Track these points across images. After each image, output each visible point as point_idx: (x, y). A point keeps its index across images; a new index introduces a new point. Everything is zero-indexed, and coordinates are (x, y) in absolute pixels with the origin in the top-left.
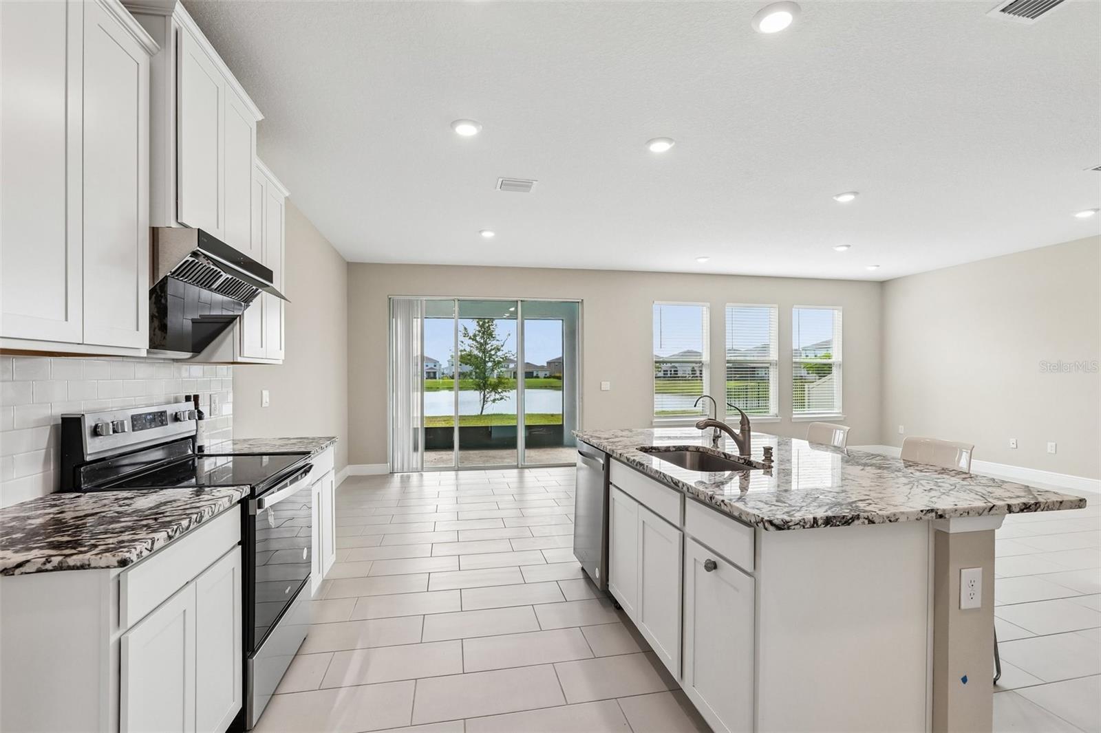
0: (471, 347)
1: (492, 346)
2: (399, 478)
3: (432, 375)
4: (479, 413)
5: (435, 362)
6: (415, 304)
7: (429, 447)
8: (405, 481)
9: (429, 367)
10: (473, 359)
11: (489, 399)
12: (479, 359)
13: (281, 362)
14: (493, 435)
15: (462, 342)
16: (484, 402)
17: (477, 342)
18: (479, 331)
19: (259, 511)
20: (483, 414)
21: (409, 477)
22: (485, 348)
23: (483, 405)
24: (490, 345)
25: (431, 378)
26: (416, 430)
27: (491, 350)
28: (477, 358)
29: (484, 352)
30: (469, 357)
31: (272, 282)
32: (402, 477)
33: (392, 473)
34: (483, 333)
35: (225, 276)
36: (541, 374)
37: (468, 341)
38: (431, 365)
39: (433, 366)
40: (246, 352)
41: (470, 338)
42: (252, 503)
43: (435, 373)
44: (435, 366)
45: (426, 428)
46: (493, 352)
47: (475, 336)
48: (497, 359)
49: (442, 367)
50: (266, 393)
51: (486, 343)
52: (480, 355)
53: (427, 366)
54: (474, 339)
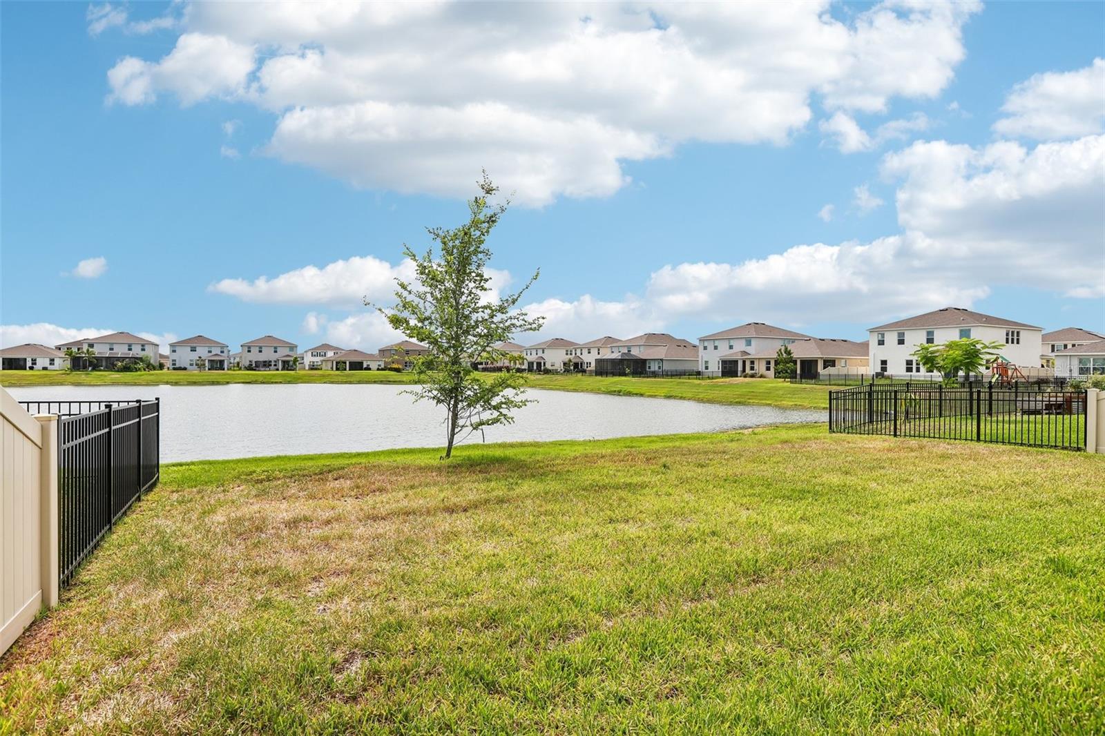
36: (374, 365)
39: (219, 353)
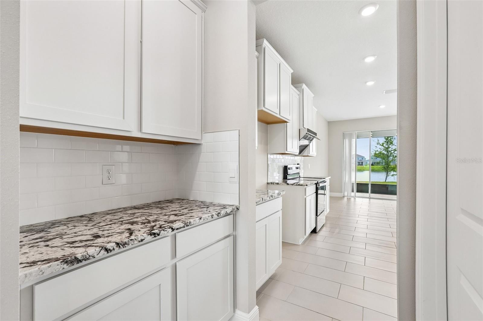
0: (381, 149)
1: (392, 149)
2: (346, 199)
3: (361, 163)
4: (384, 181)
5: (363, 158)
6: (353, 135)
7: (358, 191)
8: (349, 199)
9: (359, 159)
10: (381, 155)
11: (390, 175)
12: (385, 155)
13: (315, 156)
14: (389, 189)
15: (376, 147)
16: (387, 176)
17: (384, 147)
18: (385, 142)
19: (319, 187)
20: (386, 181)
21: (350, 198)
22: (388, 150)
23: (387, 177)
24: (391, 148)
25: (360, 165)
26: (353, 184)
27: (392, 150)
28: (384, 155)
29: (388, 152)
30: (380, 154)
31: (316, 136)
32: (347, 198)
33: (344, 197)
34: (388, 142)
35: (309, 136)
37: (379, 146)
38: (360, 159)
39: (361, 159)
40: (310, 153)
41: (380, 145)
42: (318, 185)
43: (362, 163)
44: (362, 159)
45: (357, 184)
46: (392, 152)
47: (383, 144)
48: (394, 155)
49: (366, 160)
50: (309, 165)
51: (389, 147)
52: (386, 153)
53: (358, 159)
54: (383, 146)
